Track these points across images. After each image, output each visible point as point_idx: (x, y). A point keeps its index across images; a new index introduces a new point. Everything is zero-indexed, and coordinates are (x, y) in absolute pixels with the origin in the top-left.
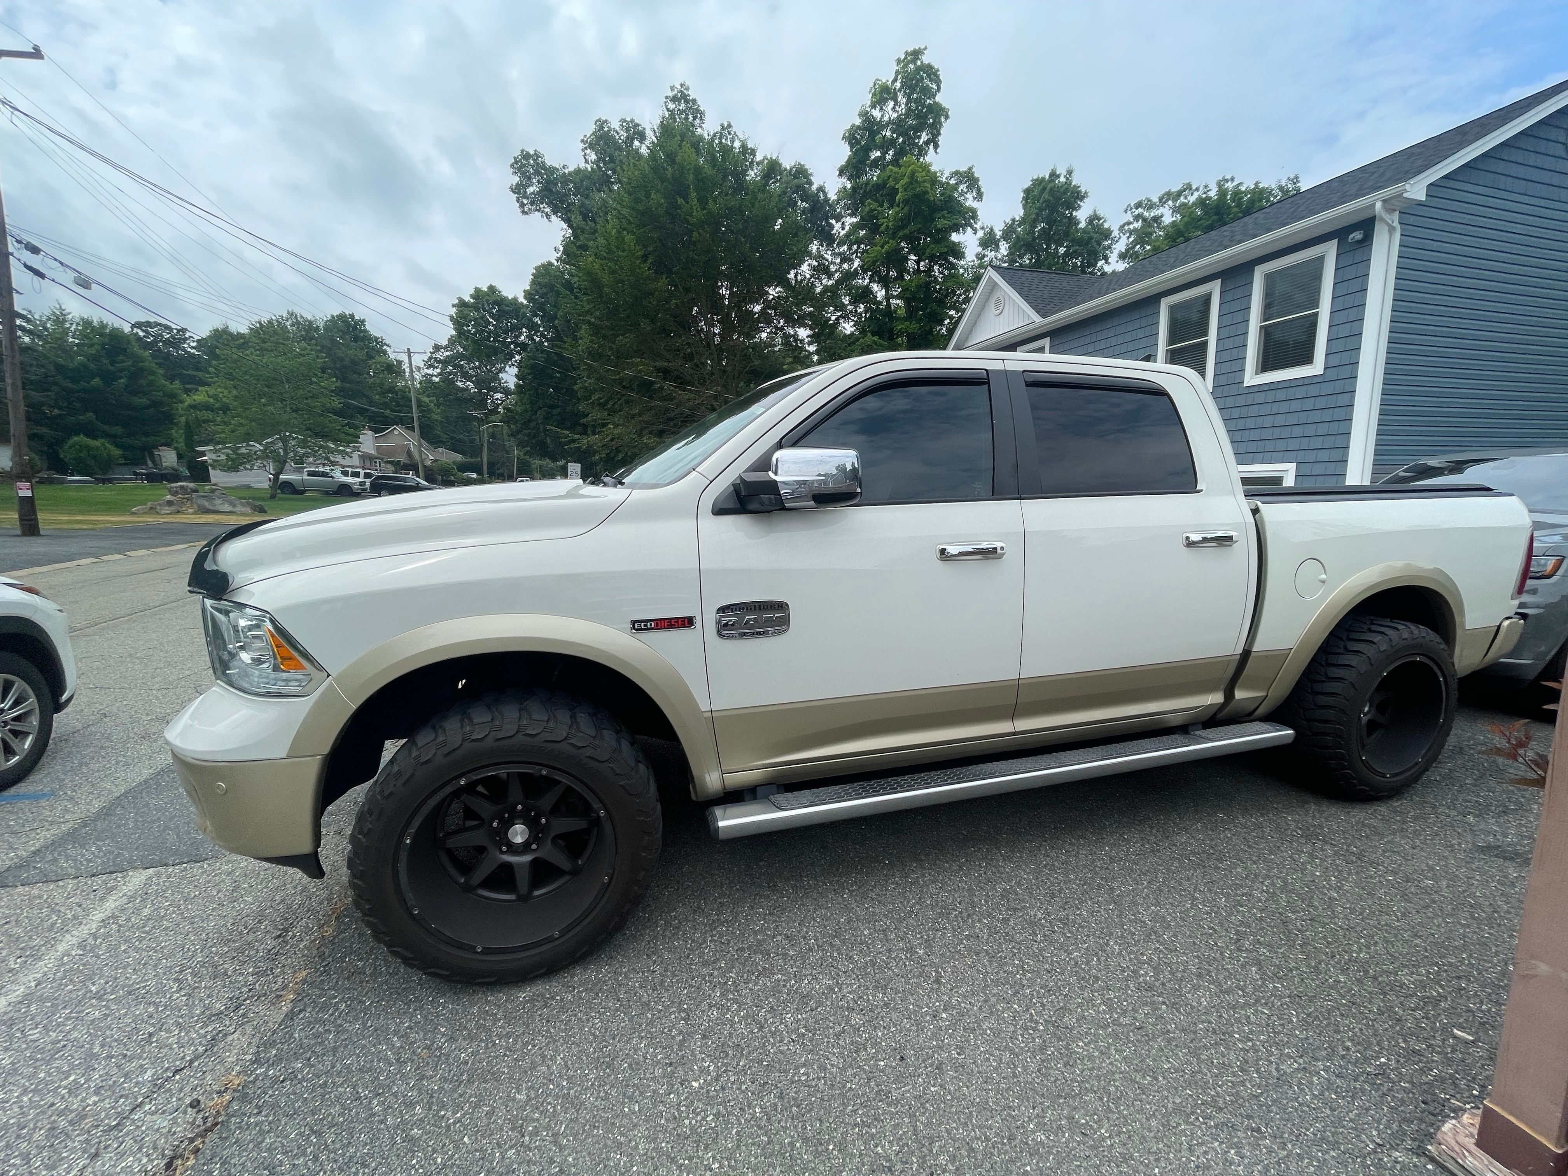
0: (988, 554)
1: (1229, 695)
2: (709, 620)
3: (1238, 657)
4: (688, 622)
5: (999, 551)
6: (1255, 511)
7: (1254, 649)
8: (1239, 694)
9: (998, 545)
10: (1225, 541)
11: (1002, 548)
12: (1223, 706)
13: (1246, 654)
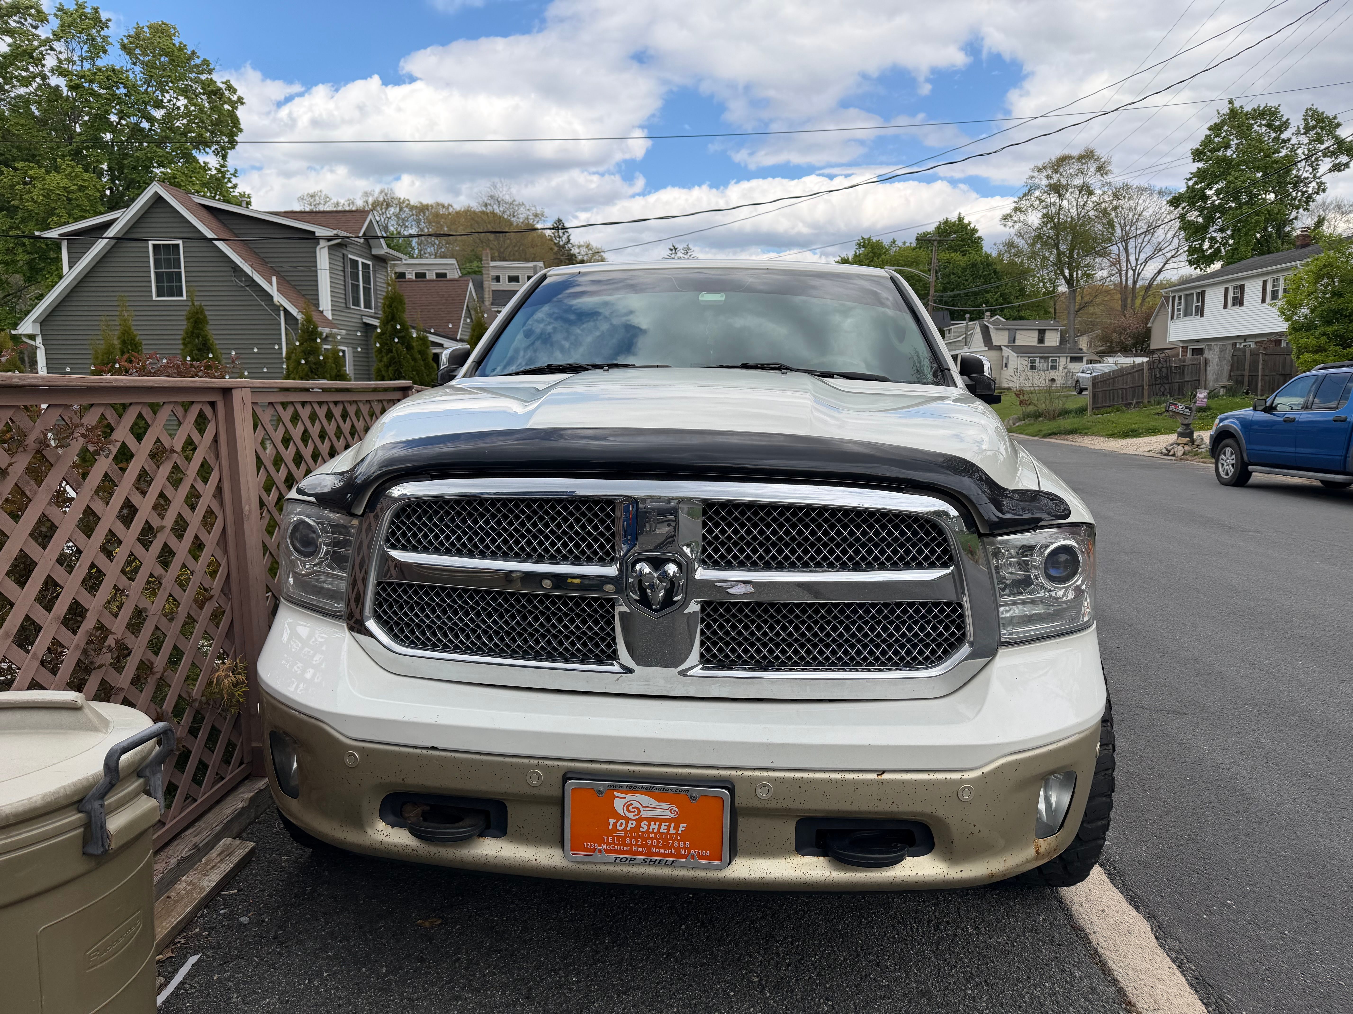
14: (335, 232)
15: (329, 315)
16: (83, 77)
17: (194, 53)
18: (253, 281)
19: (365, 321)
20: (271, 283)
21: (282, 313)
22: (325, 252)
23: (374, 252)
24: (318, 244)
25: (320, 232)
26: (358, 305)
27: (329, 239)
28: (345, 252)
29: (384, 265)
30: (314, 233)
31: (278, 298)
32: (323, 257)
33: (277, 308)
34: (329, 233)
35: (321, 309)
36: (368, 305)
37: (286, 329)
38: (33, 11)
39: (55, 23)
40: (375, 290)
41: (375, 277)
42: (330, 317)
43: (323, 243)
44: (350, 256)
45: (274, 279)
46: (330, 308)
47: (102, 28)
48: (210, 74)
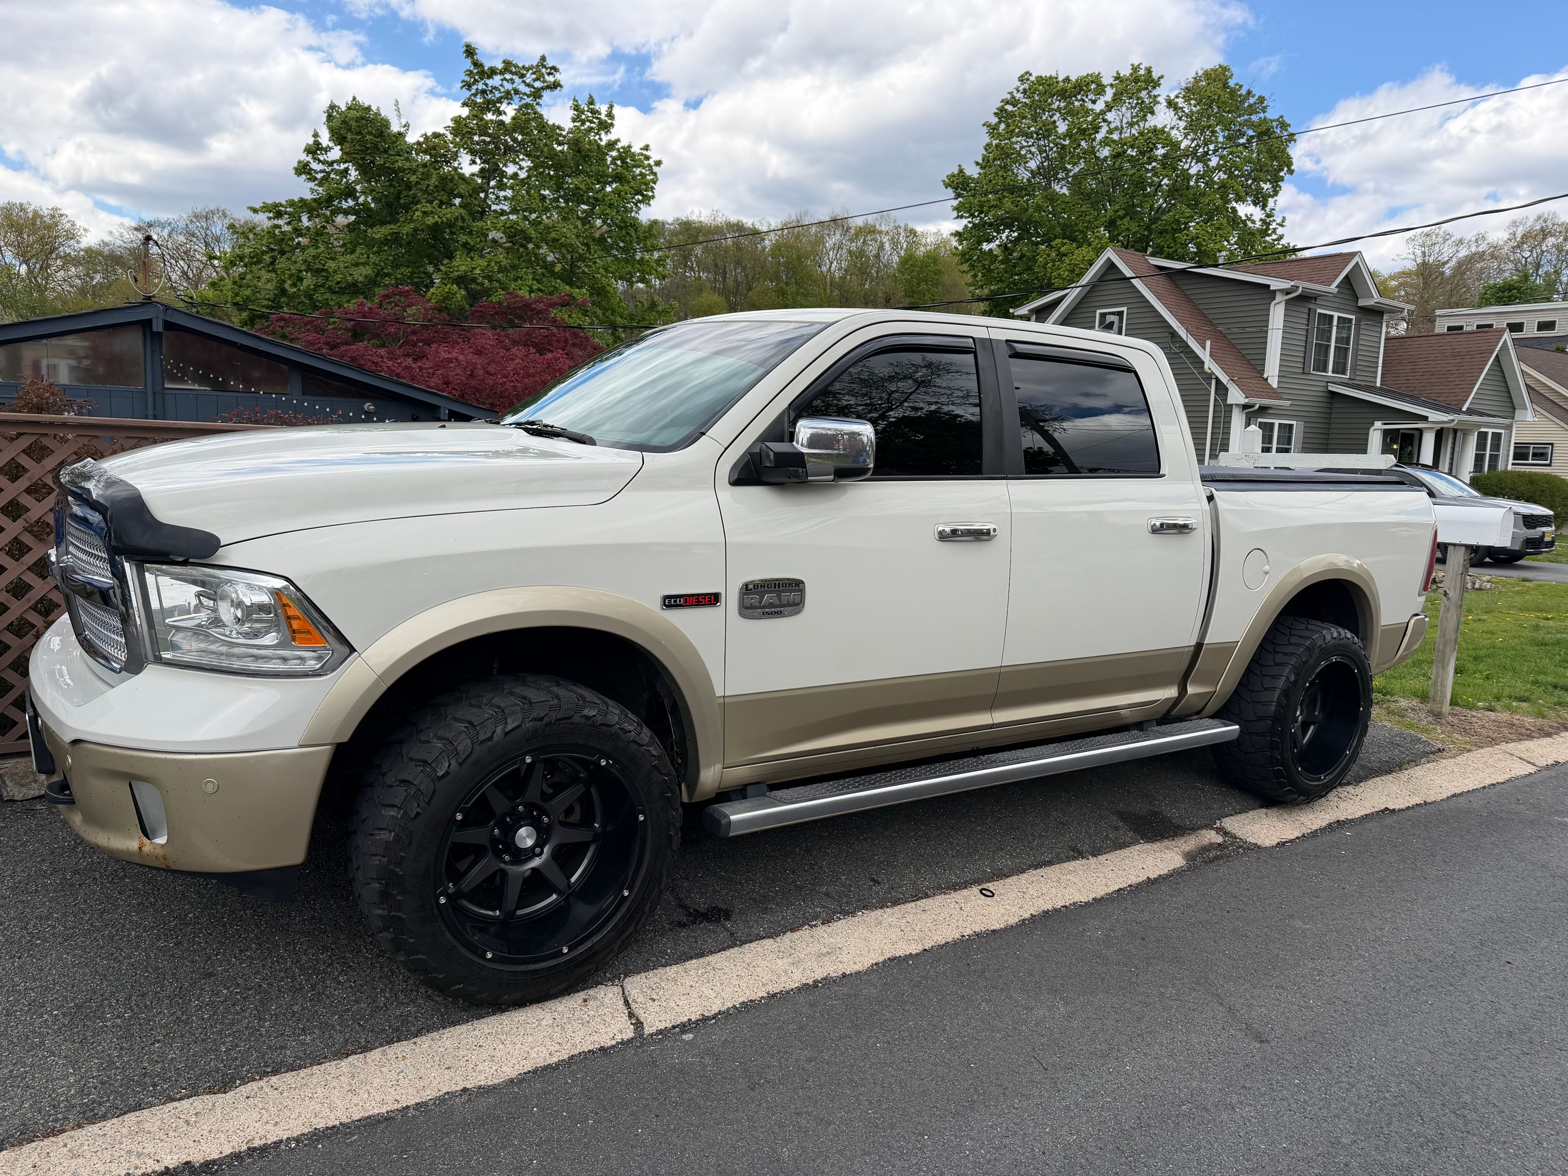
0: (980, 536)
1: (1183, 690)
2: (732, 599)
3: (1192, 648)
4: (712, 599)
5: (992, 533)
6: (1211, 498)
7: (1206, 642)
8: (1191, 690)
9: (991, 526)
10: (1183, 529)
11: (995, 530)
12: (1177, 700)
13: (1199, 646)
14: (1292, 283)
15: (1274, 382)
16: (1125, 144)
17: (1249, 93)
18: (1188, 346)
19: (1330, 388)
20: (1204, 348)
21: (1214, 382)
22: (1281, 308)
23: (1361, 303)
24: (1274, 298)
25: (1276, 284)
26: (1325, 370)
27: (1287, 292)
28: (1312, 306)
29: (1379, 318)
30: (1269, 286)
31: (1210, 365)
32: (1277, 314)
33: (1209, 376)
34: (1286, 285)
35: (1265, 376)
36: (1340, 368)
37: (1216, 400)
38: (1093, 86)
39: (1109, 94)
40: (1356, 350)
41: (1357, 334)
42: (1275, 385)
43: (1279, 297)
44: (1319, 311)
45: (1208, 343)
46: (1277, 373)
47: (1154, 88)
48: (1264, 112)
